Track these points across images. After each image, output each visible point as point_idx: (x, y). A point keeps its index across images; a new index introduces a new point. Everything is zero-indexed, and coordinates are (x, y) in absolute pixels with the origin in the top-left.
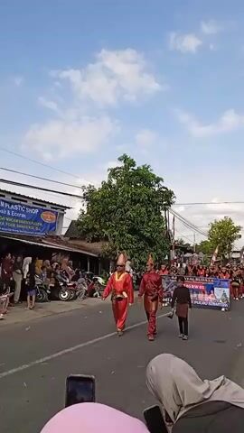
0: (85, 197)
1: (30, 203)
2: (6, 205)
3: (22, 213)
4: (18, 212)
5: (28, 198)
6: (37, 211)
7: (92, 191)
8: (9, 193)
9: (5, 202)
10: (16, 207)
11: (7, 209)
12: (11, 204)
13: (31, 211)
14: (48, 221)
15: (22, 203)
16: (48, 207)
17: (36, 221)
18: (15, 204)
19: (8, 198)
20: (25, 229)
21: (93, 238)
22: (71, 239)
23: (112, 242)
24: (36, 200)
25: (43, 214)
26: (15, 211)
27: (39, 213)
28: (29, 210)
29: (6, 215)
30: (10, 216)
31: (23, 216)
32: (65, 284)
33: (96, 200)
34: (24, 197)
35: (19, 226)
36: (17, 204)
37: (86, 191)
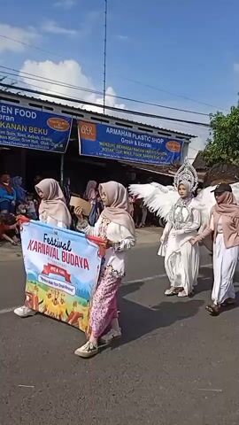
1: (155, 133)
2: (134, 136)
3: (148, 142)
4: (144, 142)
5: (154, 127)
6: (162, 141)
7: (219, 119)
8: (137, 124)
9: (132, 132)
10: (142, 137)
11: (134, 140)
12: (137, 134)
13: (157, 140)
14: (173, 151)
15: (148, 133)
16: (173, 136)
17: (160, 151)
18: (141, 134)
19: (135, 128)
20: (150, 159)
24: (162, 129)
25: (168, 144)
26: (141, 141)
27: (164, 143)
28: (154, 140)
29: (133, 146)
30: (137, 147)
31: (149, 146)
33: (223, 128)
34: (150, 126)
35: (145, 156)
36: (143, 134)
37: (213, 118)
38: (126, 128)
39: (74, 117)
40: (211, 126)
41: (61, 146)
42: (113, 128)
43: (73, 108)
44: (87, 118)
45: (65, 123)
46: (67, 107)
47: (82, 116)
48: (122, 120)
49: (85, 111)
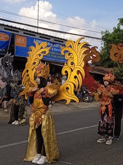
0: (103, 39)
2: (51, 44)
4: (58, 48)
5: (64, 39)
7: (107, 35)
8: (53, 37)
9: (50, 42)
10: (57, 46)
12: (54, 43)
15: (60, 43)
18: (56, 44)
19: (52, 40)
21: (109, 65)
22: (96, 65)
23: (119, 68)
26: (56, 48)
29: (51, 51)
30: (54, 51)
32: (87, 92)
33: (109, 40)
34: (61, 39)
35: (59, 57)
36: (57, 44)
37: (103, 35)
38: (46, 40)
39: (13, 32)
40: (102, 39)
41: (4, 50)
42: (38, 39)
43: (11, 27)
44: (21, 33)
45: (7, 36)
46: (7, 26)
47: (18, 32)
48: (44, 35)
49: (19, 29)
